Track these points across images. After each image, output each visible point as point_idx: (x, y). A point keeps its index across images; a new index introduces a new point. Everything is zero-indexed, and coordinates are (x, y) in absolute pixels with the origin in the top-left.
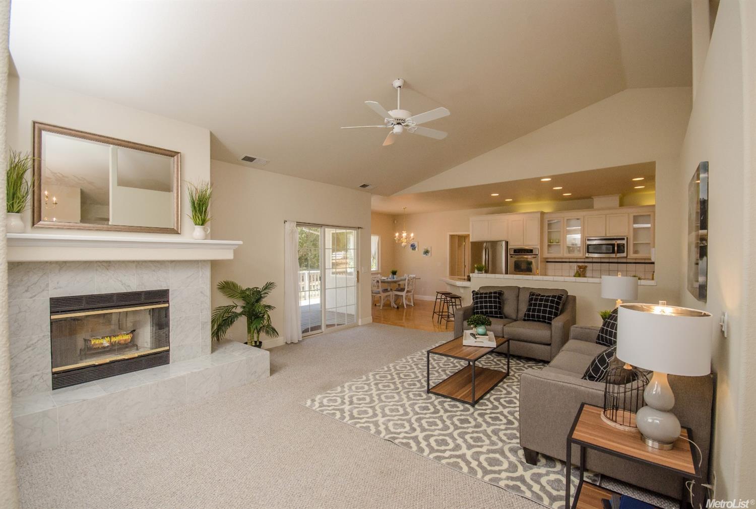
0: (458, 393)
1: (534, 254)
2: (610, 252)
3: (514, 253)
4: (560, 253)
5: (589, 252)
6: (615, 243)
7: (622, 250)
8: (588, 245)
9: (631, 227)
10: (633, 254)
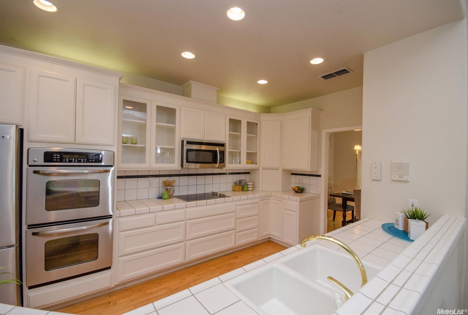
1: (103, 164)
2: (211, 161)
3: (45, 161)
4: (144, 162)
5: (187, 161)
6: (218, 150)
7: (223, 161)
8: (188, 150)
9: (228, 132)
10: (229, 166)
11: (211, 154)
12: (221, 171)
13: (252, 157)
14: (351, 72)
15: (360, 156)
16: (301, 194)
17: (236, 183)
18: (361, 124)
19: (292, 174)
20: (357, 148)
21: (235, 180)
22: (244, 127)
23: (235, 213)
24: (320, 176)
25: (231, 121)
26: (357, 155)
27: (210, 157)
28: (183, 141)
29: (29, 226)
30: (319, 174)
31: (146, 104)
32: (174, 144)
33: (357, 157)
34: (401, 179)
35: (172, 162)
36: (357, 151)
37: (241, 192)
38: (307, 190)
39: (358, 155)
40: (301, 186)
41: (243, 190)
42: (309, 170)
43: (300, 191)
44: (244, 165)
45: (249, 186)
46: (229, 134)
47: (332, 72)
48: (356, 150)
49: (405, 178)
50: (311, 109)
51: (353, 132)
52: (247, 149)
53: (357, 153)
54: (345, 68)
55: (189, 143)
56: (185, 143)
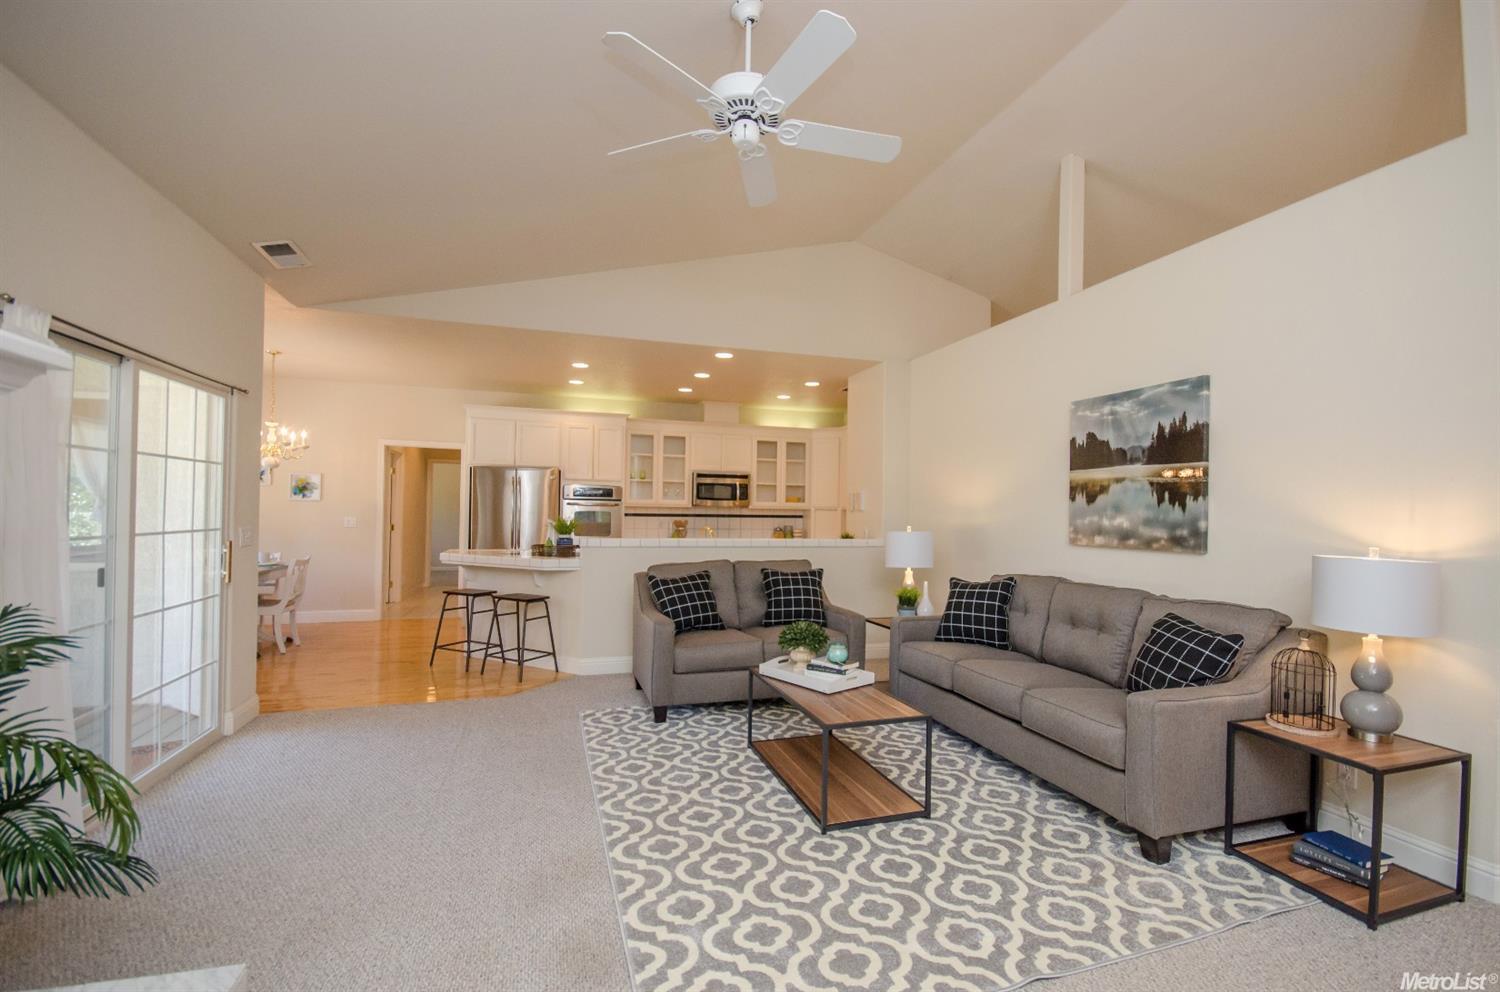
0: (869, 805)
1: (614, 498)
2: (728, 497)
3: (574, 496)
4: (651, 498)
5: (699, 498)
6: (738, 484)
7: (745, 495)
8: (699, 485)
9: (755, 458)
10: (757, 502)
11: (729, 488)
12: (745, 512)
13: (796, 492)
17: (775, 529)
21: (776, 526)
22: (782, 450)
25: (762, 443)
27: (727, 492)
28: (693, 475)
32: (684, 479)
35: (683, 498)
44: (783, 505)
46: (757, 460)
52: (787, 482)
55: (699, 475)
56: (696, 476)
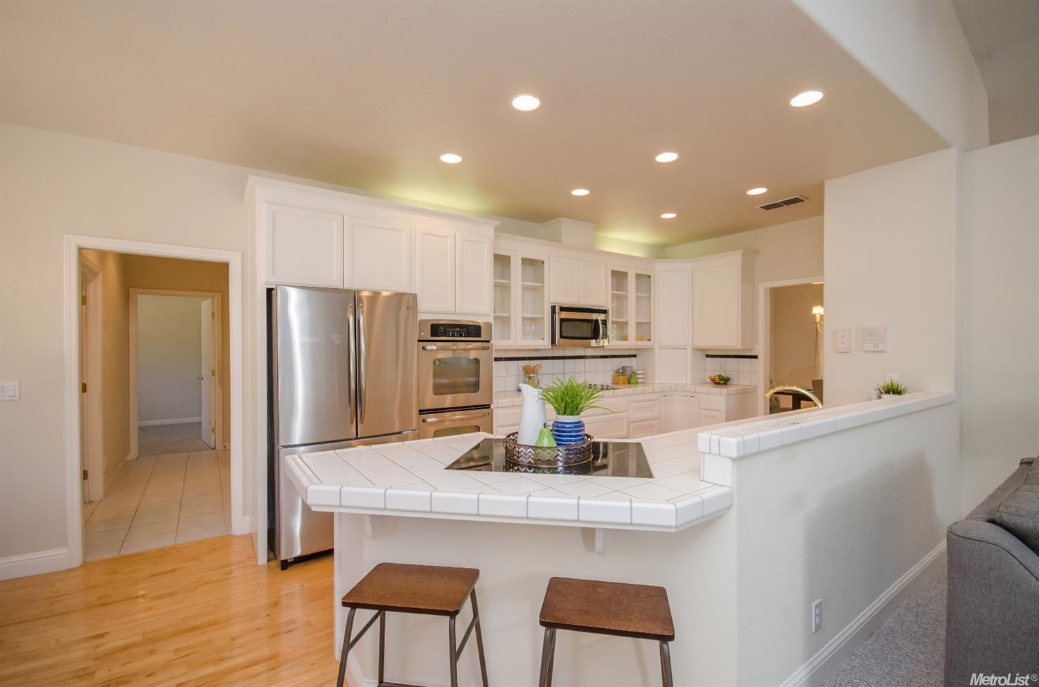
1: (482, 338)
2: (589, 335)
3: (432, 336)
4: (509, 338)
5: (562, 337)
6: (599, 318)
7: (606, 335)
8: (562, 320)
9: (610, 291)
14: (806, 200)
15: (822, 325)
16: (724, 386)
17: (618, 372)
18: (822, 274)
19: (707, 356)
20: (817, 311)
21: (616, 367)
22: (631, 282)
23: (627, 413)
24: (756, 357)
25: (614, 273)
26: (816, 323)
27: (588, 330)
28: (553, 308)
29: (420, 411)
30: (753, 354)
31: (509, 257)
32: (543, 314)
33: (818, 326)
34: (876, 349)
35: (542, 337)
36: (818, 316)
37: (627, 385)
38: (734, 381)
39: (818, 323)
40: (724, 375)
41: (629, 383)
42: (739, 347)
43: (722, 382)
44: (632, 343)
45: (638, 376)
46: (612, 294)
47: (778, 202)
48: (815, 315)
49: (881, 348)
50: (741, 251)
51: (810, 285)
52: (637, 318)
53: (818, 320)
54: (798, 196)
55: (562, 309)
56: (557, 310)
